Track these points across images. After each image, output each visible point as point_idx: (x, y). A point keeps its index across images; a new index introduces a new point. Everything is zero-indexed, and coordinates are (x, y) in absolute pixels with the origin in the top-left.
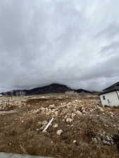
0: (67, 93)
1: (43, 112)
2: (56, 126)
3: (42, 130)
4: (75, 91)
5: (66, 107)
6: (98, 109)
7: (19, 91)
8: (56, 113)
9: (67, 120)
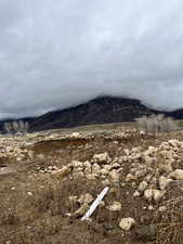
1: (78, 173)
2: (116, 206)
3: (80, 216)
4: (167, 114)
7: (10, 121)
8: (114, 174)
9: (148, 194)
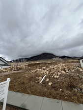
0: (54, 59)
1: (39, 72)
2: (48, 80)
3: (39, 82)
5: (53, 68)
6: (78, 70)
7: (22, 59)
8: (47, 72)
9: (55, 77)
